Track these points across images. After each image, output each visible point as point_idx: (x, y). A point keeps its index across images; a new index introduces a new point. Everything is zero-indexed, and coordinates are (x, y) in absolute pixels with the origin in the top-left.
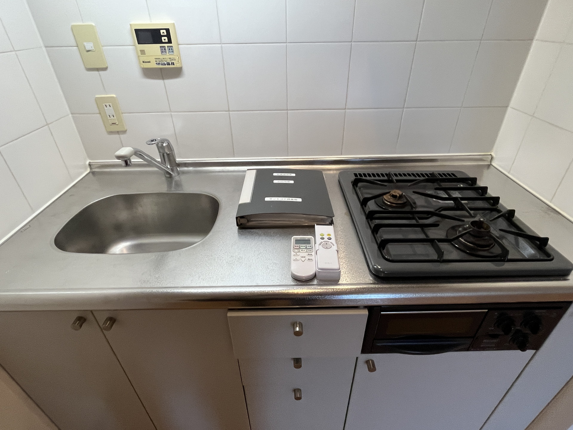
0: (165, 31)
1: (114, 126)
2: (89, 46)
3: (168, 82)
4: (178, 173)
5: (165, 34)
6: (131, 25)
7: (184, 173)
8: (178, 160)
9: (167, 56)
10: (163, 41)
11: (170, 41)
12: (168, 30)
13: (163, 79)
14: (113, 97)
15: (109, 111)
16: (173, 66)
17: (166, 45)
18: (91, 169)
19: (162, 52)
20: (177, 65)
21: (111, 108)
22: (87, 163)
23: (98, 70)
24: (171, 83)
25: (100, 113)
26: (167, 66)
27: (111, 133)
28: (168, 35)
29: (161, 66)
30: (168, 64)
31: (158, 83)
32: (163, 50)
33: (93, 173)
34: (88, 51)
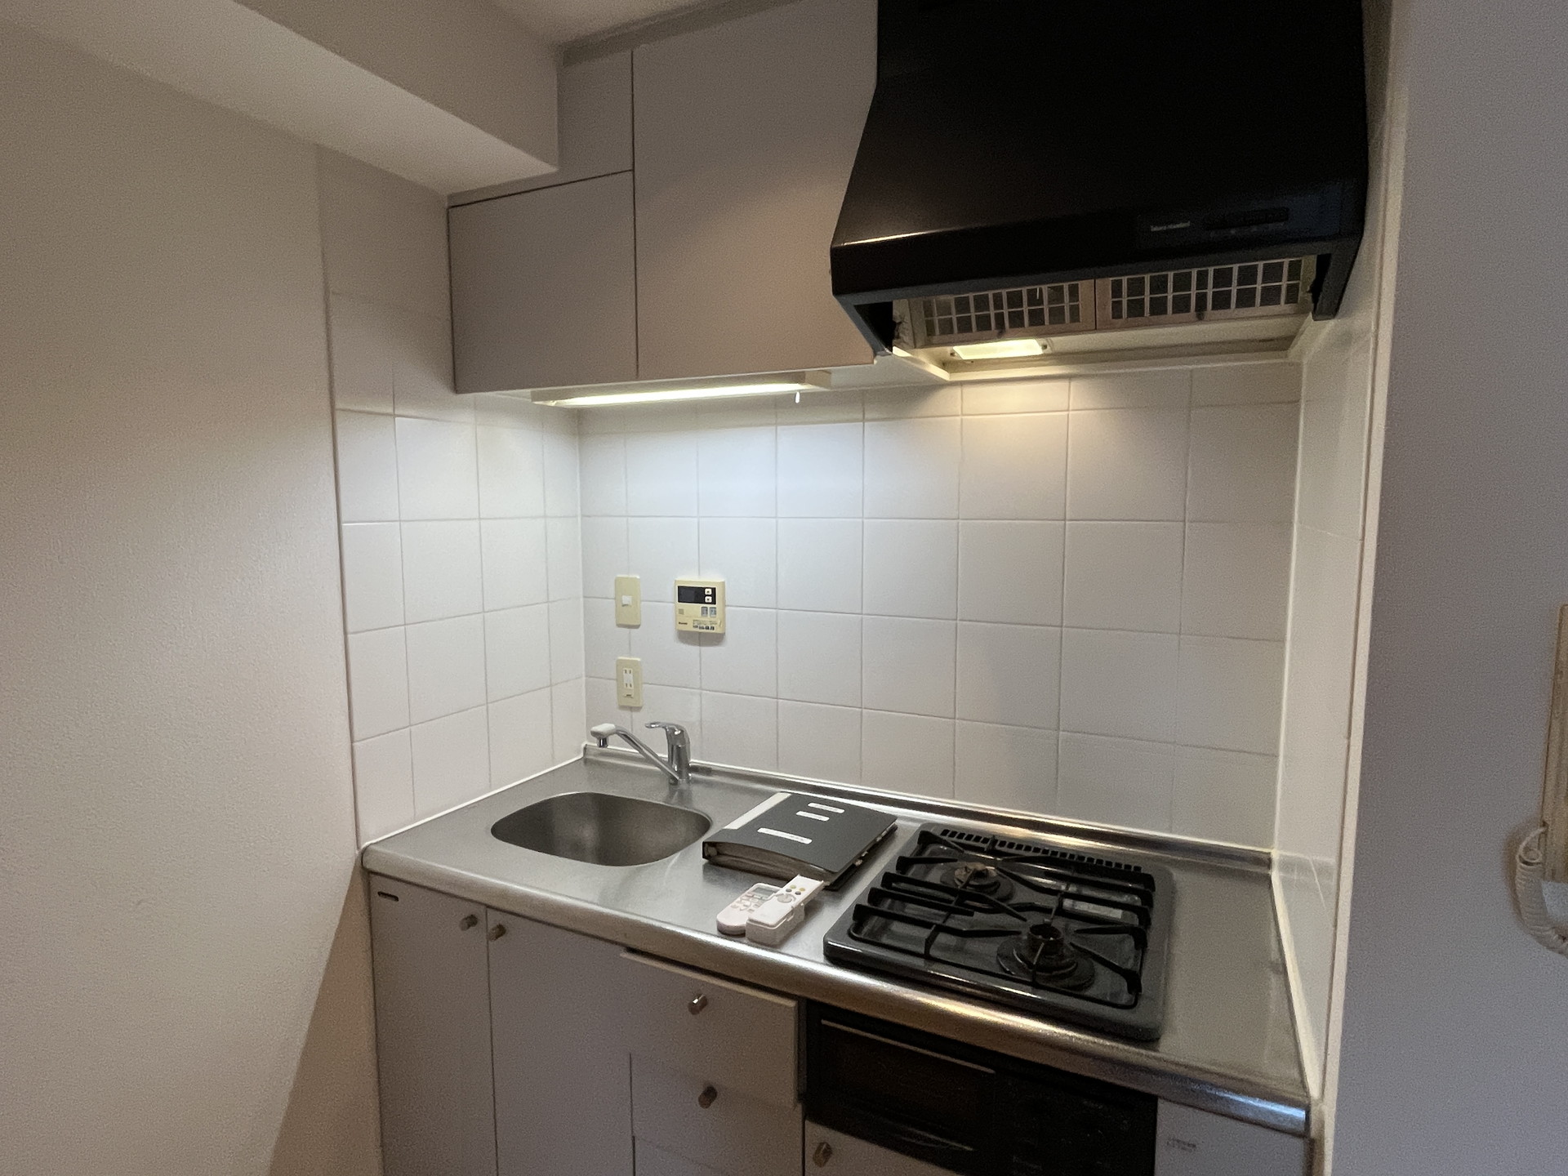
0: (710, 590)
1: (629, 699)
2: (626, 599)
3: (704, 649)
4: (689, 781)
5: (710, 593)
6: (676, 581)
7: (696, 782)
8: (694, 761)
9: (707, 620)
10: (706, 601)
11: (714, 602)
12: (714, 590)
13: (700, 645)
14: (637, 661)
15: (629, 678)
16: (712, 631)
17: (709, 606)
18: (584, 754)
19: (703, 613)
20: (717, 630)
21: (631, 675)
22: (583, 745)
23: (629, 627)
24: (708, 651)
25: (617, 680)
26: (705, 631)
27: (623, 707)
28: (714, 595)
29: (698, 630)
30: (707, 628)
31: (693, 650)
32: (704, 611)
33: (586, 761)
34: (624, 605)
